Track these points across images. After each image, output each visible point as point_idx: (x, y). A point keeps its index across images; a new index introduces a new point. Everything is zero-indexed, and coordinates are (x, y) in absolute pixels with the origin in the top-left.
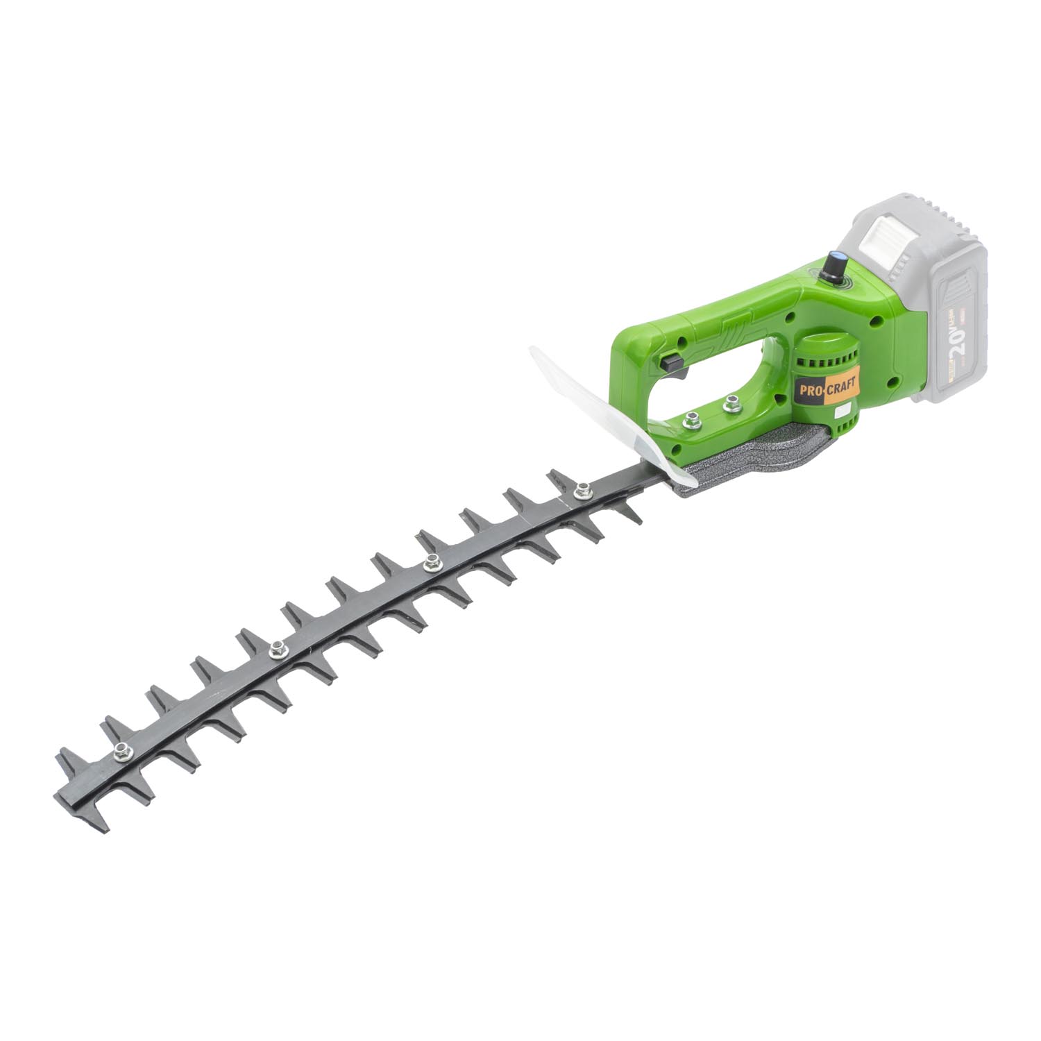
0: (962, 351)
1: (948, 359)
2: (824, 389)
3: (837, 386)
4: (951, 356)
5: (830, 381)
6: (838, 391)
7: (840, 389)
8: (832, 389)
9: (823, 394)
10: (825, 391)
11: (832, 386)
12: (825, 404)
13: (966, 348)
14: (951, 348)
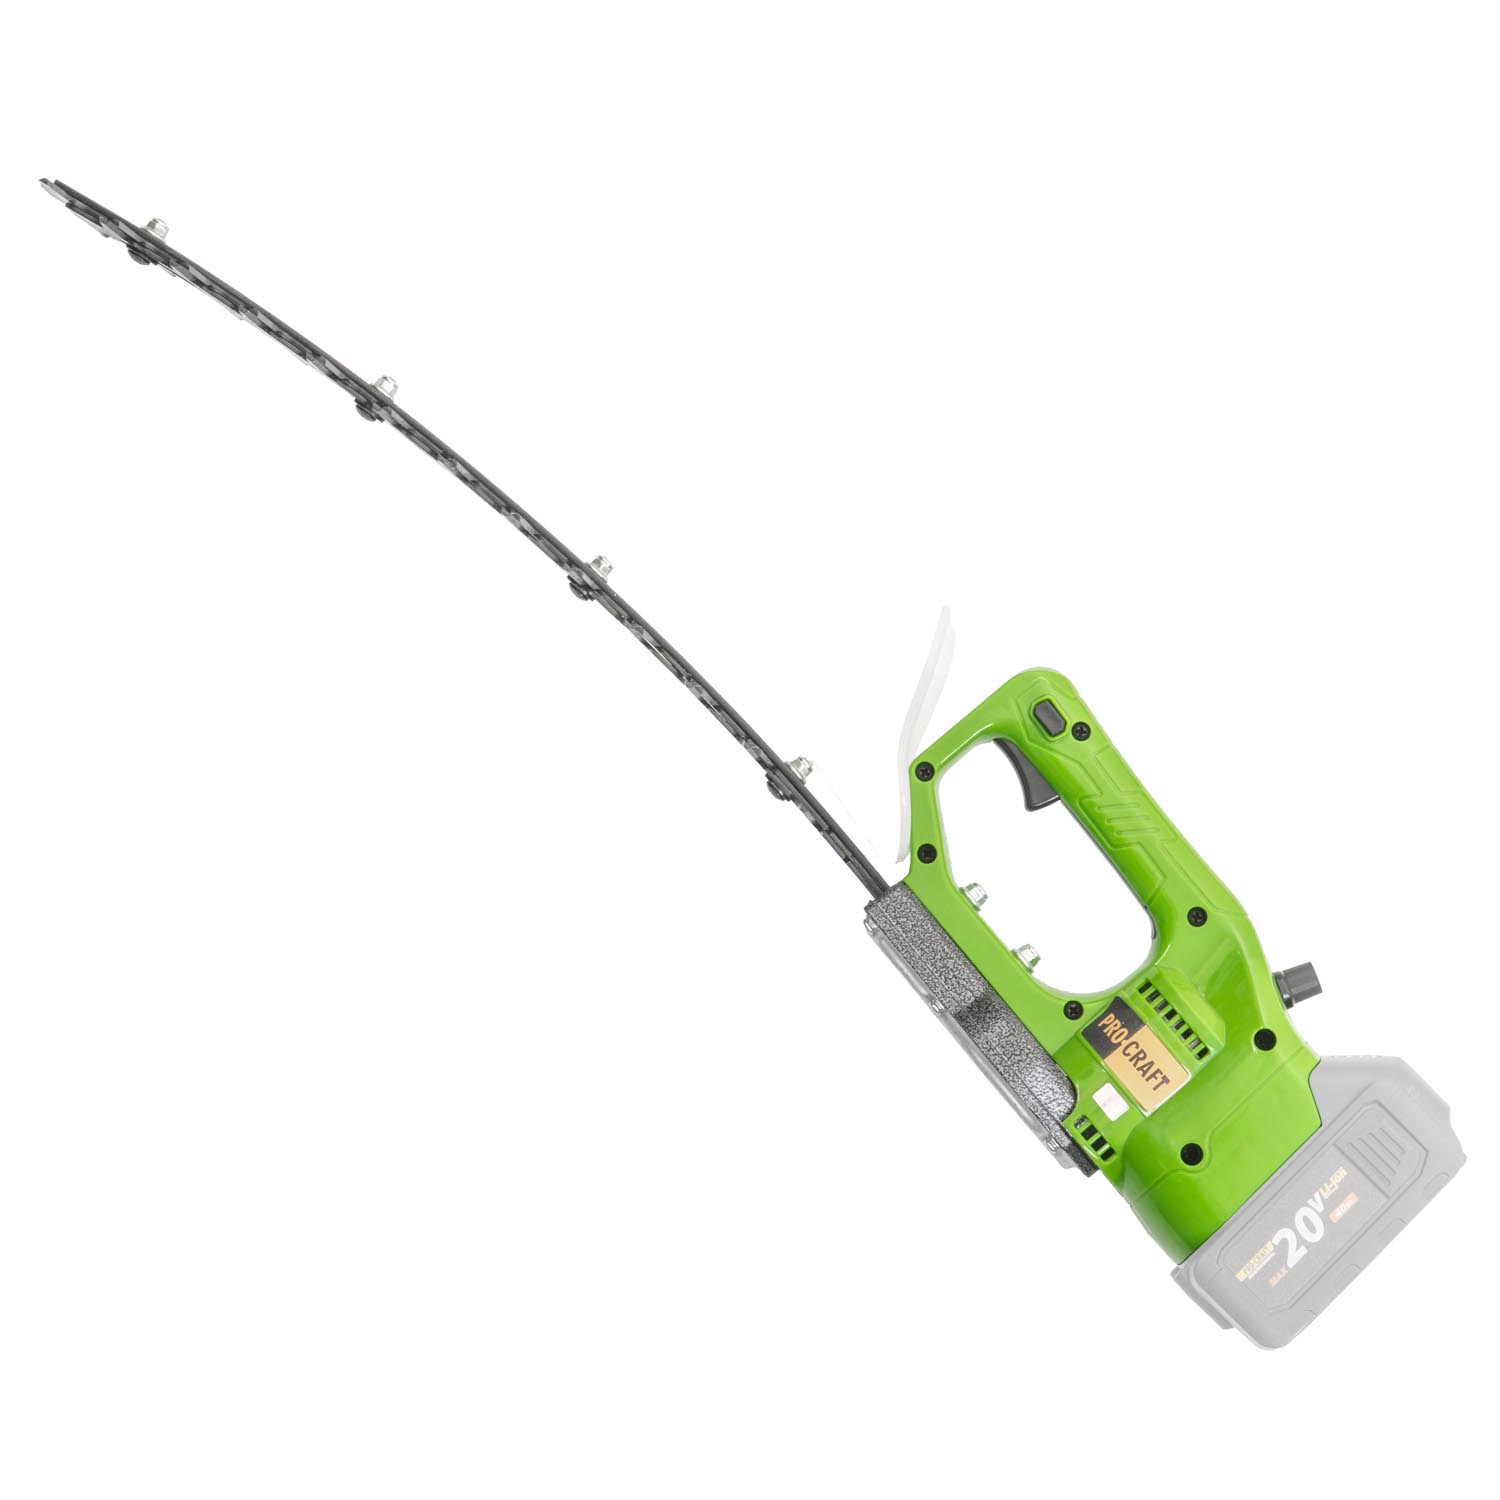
0: (1295, 1256)
1: (1269, 1237)
2: (1126, 1038)
3: (1141, 1055)
4: (1276, 1240)
5: (1145, 1037)
6: (1135, 1065)
7: (1141, 1063)
8: (1133, 1051)
9: (1120, 1044)
10: (1125, 1043)
11: (1137, 1047)
12: (1106, 1060)
13: (1305, 1260)
14: (1289, 1227)
